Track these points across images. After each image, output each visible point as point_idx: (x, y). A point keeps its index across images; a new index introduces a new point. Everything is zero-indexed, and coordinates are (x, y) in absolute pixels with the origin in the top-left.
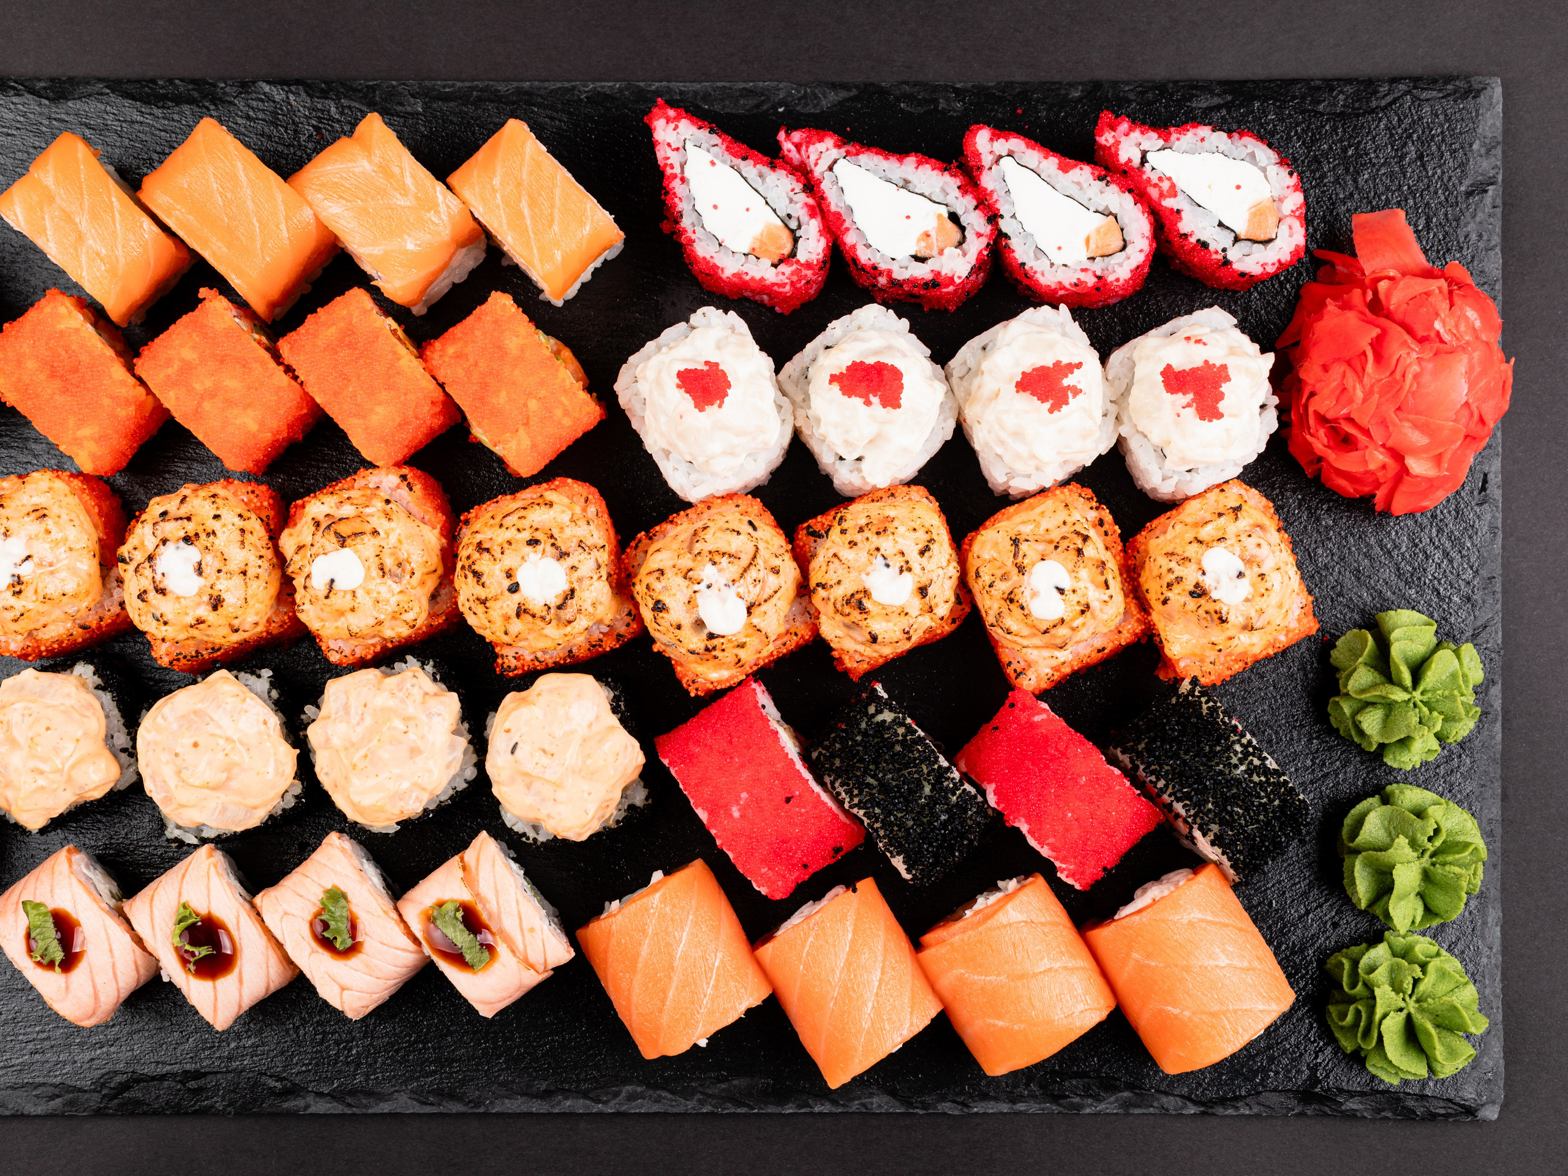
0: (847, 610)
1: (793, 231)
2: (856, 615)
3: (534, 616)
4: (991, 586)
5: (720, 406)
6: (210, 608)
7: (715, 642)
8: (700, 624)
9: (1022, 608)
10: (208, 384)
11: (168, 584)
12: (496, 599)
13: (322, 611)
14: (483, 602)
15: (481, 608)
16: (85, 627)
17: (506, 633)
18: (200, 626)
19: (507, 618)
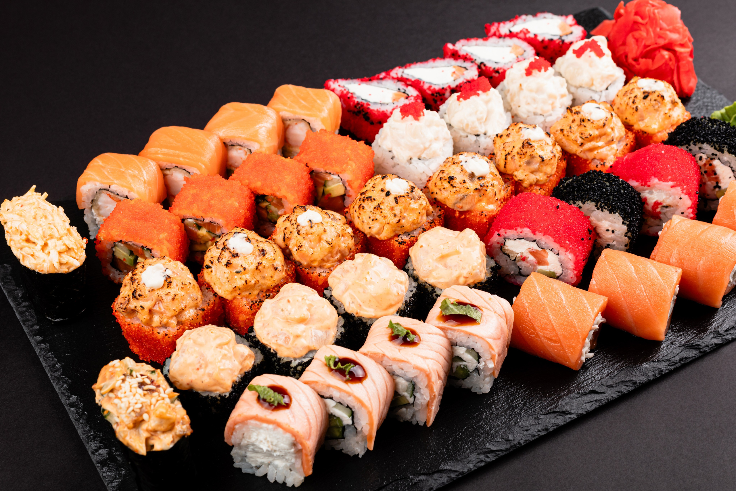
0: (524, 150)
1: (404, 93)
2: (529, 151)
3: (404, 196)
4: (570, 127)
5: (424, 115)
6: (261, 257)
7: (482, 182)
8: (472, 176)
9: (589, 120)
10: (209, 195)
11: (238, 251)
12: (382, 203)
13: (311, 241)
14: (378, 207)
15: (378, 212)
16: (203, 310)
17: (395, 216)
18: (260, 267)
19: (392, 209)
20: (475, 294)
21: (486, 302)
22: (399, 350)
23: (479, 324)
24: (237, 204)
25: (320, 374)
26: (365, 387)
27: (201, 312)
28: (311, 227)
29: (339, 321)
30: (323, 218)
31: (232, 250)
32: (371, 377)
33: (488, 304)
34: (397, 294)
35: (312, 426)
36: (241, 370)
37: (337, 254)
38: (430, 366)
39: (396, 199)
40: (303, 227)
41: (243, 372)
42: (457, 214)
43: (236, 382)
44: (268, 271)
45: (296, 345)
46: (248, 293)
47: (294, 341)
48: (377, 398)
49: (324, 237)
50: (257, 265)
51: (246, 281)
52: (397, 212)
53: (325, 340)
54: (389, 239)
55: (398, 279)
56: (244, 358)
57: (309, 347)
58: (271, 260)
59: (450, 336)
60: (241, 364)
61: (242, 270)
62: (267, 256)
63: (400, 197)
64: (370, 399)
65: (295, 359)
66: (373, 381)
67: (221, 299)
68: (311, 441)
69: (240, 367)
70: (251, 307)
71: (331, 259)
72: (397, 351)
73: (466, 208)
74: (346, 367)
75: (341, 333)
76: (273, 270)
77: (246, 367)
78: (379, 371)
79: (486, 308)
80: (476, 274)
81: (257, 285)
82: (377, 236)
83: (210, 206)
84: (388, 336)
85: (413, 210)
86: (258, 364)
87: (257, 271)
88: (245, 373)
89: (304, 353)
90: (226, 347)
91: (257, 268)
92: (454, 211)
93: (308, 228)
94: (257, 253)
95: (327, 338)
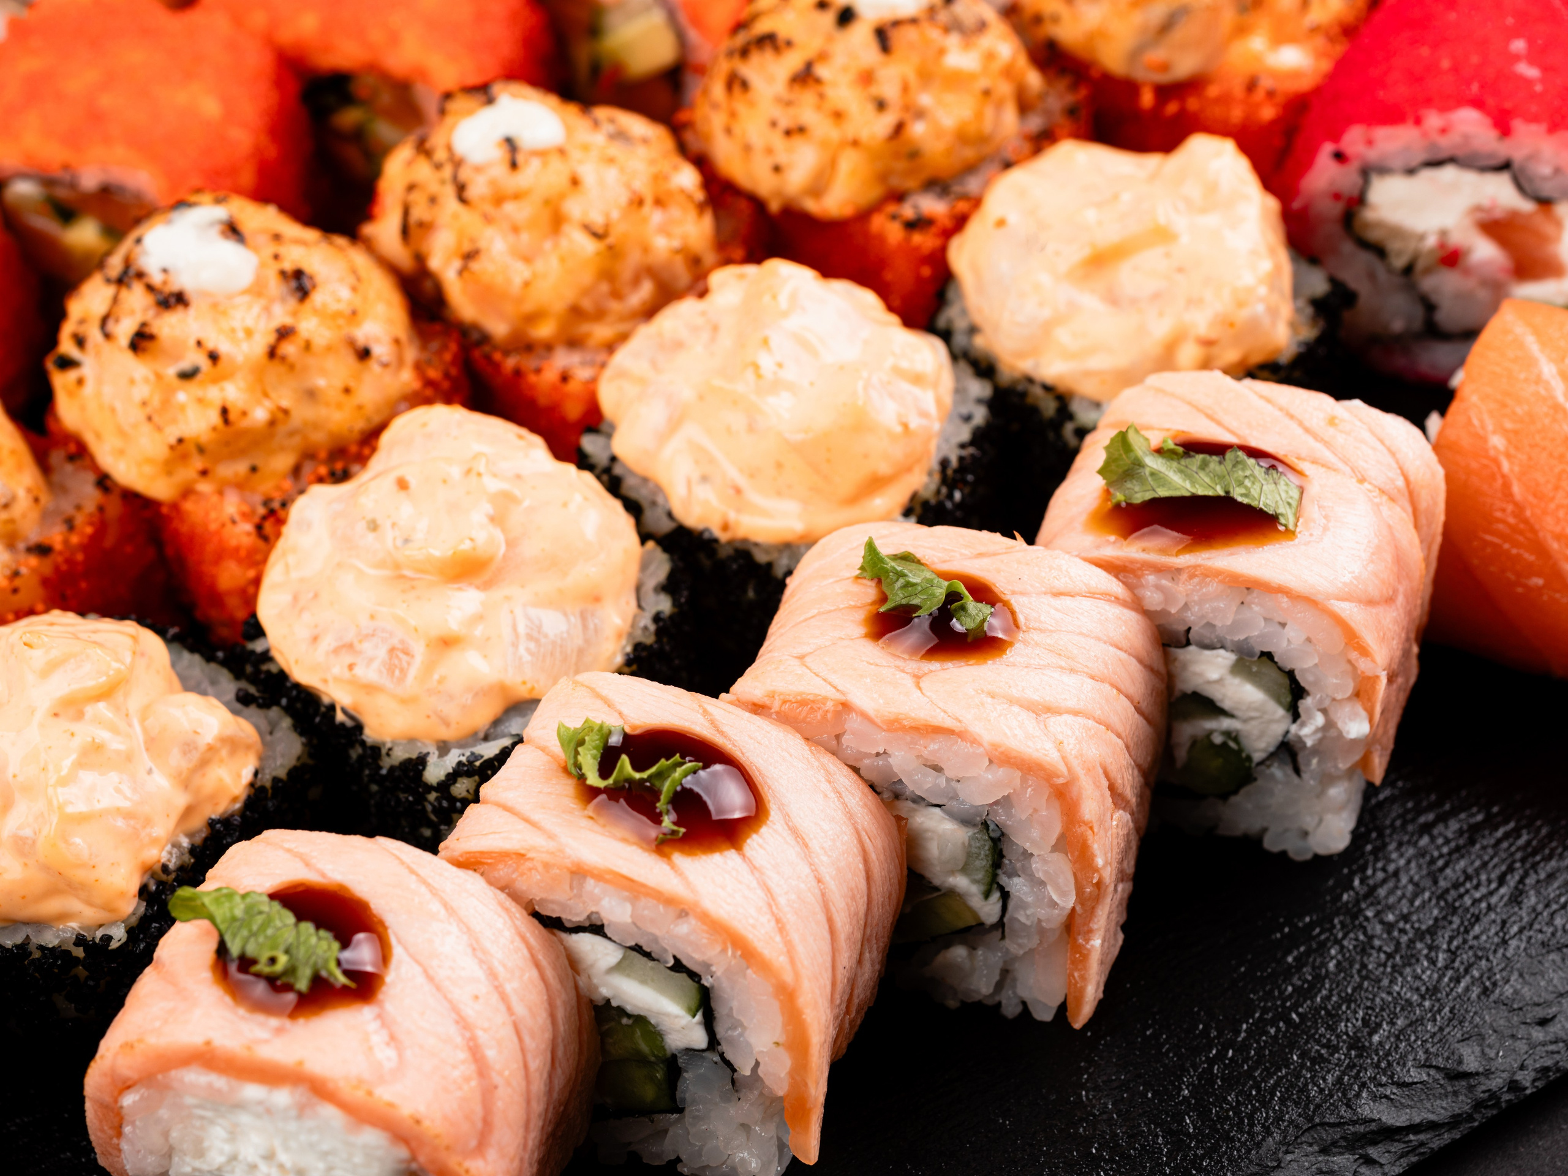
3: (914, 21)
6: (292, 302)
10: (93, 75)
11: (183, 281)
12: (823, 56)
13: (516, 229)
14: (805, 77)
15: (807, 97)
16: (42, 550)
17: (881, 105)
18: (289, 349)
19: (867, 78)
20: (1262, 403)
21: (1316, 437)
22: (917, 678)
23: (1290, 534)
24: (210, 107)
25: (536, 817)
26: (754, 868)
27: (33, 561)
28: (514, 165)
29: (644, 566)
30: (569, 130)
31: (157, 278)
32: (787, 817)
33: (1327, 444)
34: (899, 429)
35: (497, 1079)
36: (189, 811)
37: (636, 282)
38: (1071, 747)
39: (883, 36)
40: (478, 169)
41: (198, 822)
42: (1147, 99)
43: (165, 868)
44: (330, 363)
45: (441, 681)
46: (240, 468)
47: (429, 667)
48: (821, 917)
49: (574, 208)
50: (271, 338)
51: (224, 412)
52: (889, 90)
53: (581, 652)
54: (864, 216)
55: (904, 364)
56: (195, 756)
57: (502, 688)
58: (337, 315)
59: (1153, 599)
60: (185, 782)
61: (203, 362)
62: (318, 298)
63: (897, 23)
64: (781, 926)
65: (444, 748)
66: (795, 832)
67: (132, 499)
68: (492, 1154)
69: (181, 800)
70: (259, 528)
71: (615, 306)
72: (909, 682)
73: (1184, 66)
74: (661, 775)
75: (657, 618)
76: (350, 360)
77: (213, 798)
78: (825, 786)
79: (1314, 462)
80: (1253, 326)
81: (282, 429)
82: (812, 206)
83: (96, 117)
84: (861, 615)
85: (956, 80)
86: (276, 780)
87: (276, 368)
88: (212, 823)
89: (482, 718)
90: (102, 708)
91: (272, 353)
92: (1129, 87)
93: (500, 171)
94: (275, 286)
95: (587, 641)
